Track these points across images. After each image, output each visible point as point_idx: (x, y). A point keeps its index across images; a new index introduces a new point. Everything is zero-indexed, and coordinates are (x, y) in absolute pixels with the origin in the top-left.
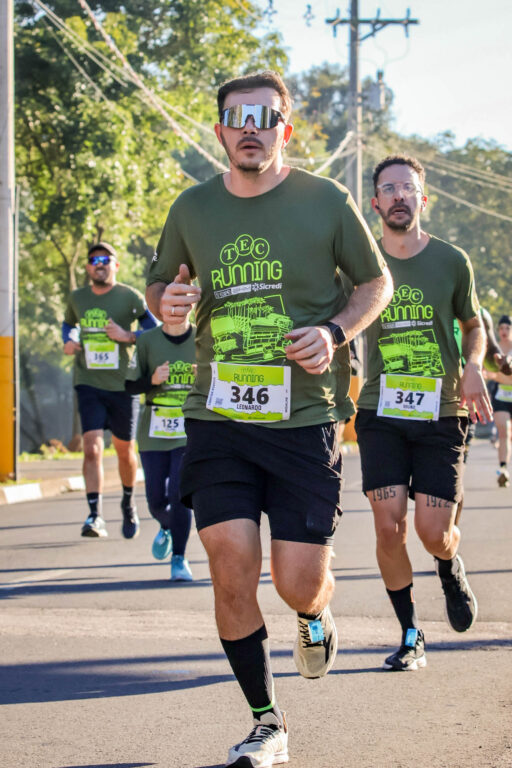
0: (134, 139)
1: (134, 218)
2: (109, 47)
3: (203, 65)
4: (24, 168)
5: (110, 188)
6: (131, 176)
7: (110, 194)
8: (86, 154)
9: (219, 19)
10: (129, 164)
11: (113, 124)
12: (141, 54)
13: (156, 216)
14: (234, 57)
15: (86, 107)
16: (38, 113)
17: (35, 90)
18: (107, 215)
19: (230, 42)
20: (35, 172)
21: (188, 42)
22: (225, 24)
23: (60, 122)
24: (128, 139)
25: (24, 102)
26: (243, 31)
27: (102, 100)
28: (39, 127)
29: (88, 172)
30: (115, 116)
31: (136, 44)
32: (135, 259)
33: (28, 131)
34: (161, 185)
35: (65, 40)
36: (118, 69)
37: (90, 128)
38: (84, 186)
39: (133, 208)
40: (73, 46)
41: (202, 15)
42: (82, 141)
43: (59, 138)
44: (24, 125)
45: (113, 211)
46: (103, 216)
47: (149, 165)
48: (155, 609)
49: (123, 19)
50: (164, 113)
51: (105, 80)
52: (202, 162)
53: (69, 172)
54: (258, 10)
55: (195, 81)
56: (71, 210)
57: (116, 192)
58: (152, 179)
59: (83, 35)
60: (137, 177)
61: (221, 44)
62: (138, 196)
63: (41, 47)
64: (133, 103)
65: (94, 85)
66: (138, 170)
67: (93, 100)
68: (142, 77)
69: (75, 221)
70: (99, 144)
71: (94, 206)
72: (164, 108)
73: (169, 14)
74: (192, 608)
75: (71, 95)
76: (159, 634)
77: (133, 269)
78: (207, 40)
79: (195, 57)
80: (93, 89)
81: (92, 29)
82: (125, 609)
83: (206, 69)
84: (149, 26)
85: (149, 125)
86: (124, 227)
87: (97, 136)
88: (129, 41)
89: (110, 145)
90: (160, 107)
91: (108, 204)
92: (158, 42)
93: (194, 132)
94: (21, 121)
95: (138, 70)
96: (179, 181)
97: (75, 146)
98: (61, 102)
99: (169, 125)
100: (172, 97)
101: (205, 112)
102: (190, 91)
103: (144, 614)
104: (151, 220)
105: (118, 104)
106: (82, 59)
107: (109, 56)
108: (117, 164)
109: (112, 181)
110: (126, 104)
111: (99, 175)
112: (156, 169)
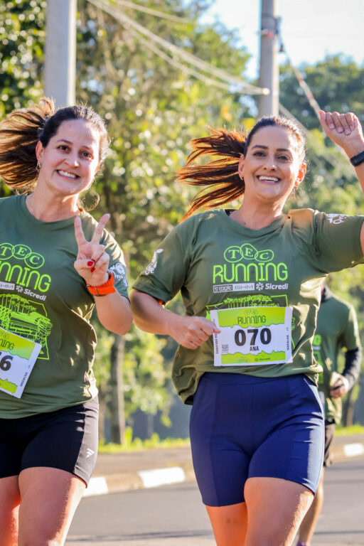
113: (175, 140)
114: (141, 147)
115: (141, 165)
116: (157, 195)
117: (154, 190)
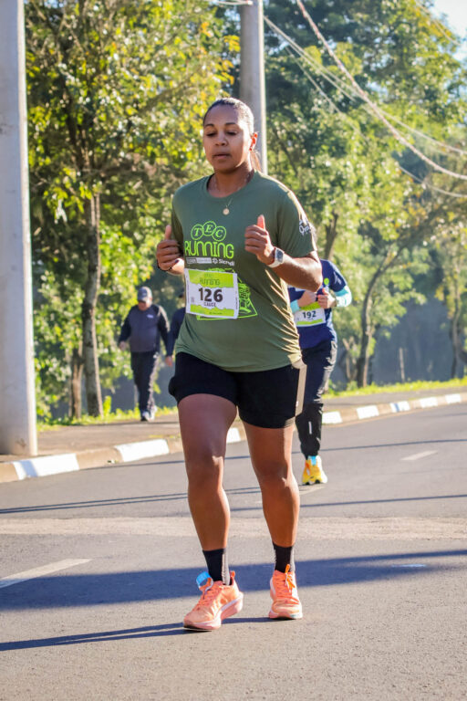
0: (361, 143)
1: (362, 207)
2: (340, 70)
3: (415, 83)
4: (273, 168)
5: (343, 183)
6: (360, 173)
7: (343, 188)
8: (323, 156)
9: (427, 46)
10: (358, 163)
11: (344, 131)
12: (366, 75)
13: (381, 205)
14: (440, 76)
15: (323, 118)
16: (284, 124)
17: (281, 105)
18: (341, 204)
19: (436, 64)
20: (283, 171)
21: (403, 64)
22: (432, 50)
23: (303, 131)
24: (357, 143)
25: (273, 115)
26: (447, 55)
27: (335, 112)
28: (285, 135)
29: (325, 170)
30: (345, 125)
31: (361, 67)
32: (364, 239)
33: (277, 138)
34: (384, 179)
35: (304, 65)
36: (348, 87)
37: (326, 135)
38: (321, 181)
39: (362, 198)
40: (311, 70)
41: (414, 42)
42: (320, 145)
43: (302, 143)
44: (273, 134)
45: (346, 201)
46: (338, 205)
47: (374, 164)
48: (391, 516)
49: (351, 47)
50: (385, 122)
51: (337, 96)
52: (416, 161)
53: (310, 171)
54: (459, 38)
55: (409, 96)
56: (312, 201)
57: (348, 186)
58: (376, 175)
59: (319, 61)
60: (364, 173)
61: (430, 66)
62: (366, 189)
63: (285, 71)
64: (360, 114)
65: (329, 100)
66: (364, 168)
67: (328, 113)
68: (366, 93)
69: (315, 209)
70: (334, 148)
71: (330, 197)
72: (385, 117)
73: (387, 42)
74: (421, 516)
75: (310, 108)
76: (395, 536)
77: (362, 248)
78: (418, 62)
79: (409, 77)
80: (328, 103)
81: (326, 55)
82: (367, 517)
83: (418, 86)
84: (371, 53)
85: (373, 131)
86: (355, 214)
87: (332, 142)
88: (356, 65)
89: (342, 148)
90: (382, 117)
91: (342, 195)
92: (379, 65)
93: (409, 137)
94: (271, 131)
95: (363, 88)
96: (398, 176)
97: (314, 149)
98: (302, 115)
99: (389, 131)
100: (391, 109)
101: (418, 121)
102: (405, 104)
103: (382, 521)
104: (377, 208)
105: (348, 115)
106: (318, 80)
107: (340, 77)
108: (348, 163)
109: (344, 177)
110: (355, 115)
111: (334, 172)
112: (379, 167)
113: (148, 63)
114: (109, 72)
115: (110, 92)
116: (130, 125)
117: (126, 121)
